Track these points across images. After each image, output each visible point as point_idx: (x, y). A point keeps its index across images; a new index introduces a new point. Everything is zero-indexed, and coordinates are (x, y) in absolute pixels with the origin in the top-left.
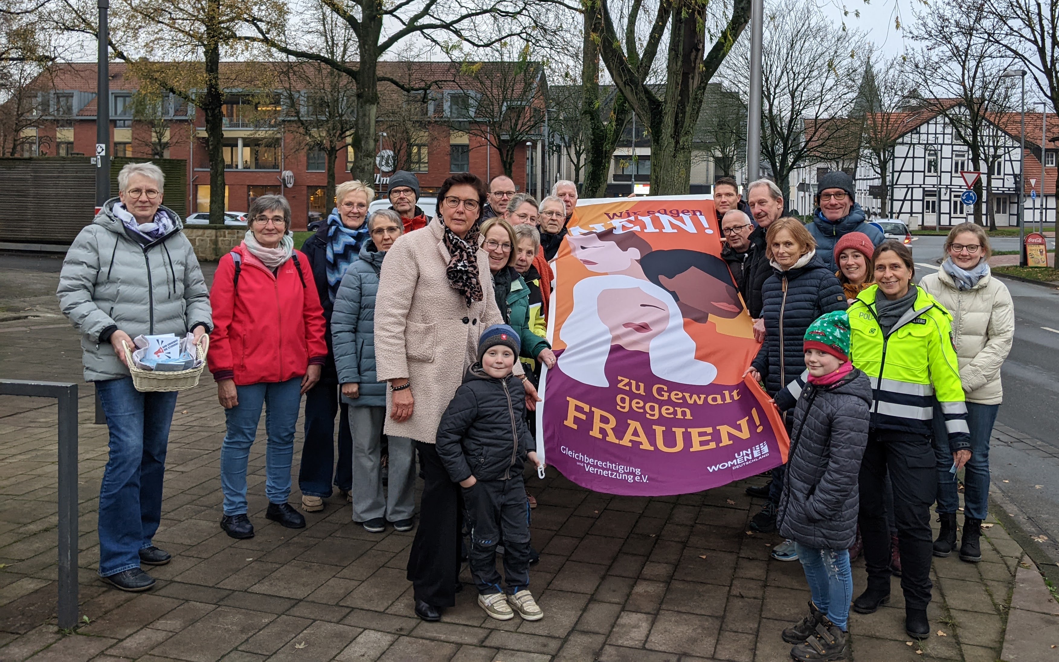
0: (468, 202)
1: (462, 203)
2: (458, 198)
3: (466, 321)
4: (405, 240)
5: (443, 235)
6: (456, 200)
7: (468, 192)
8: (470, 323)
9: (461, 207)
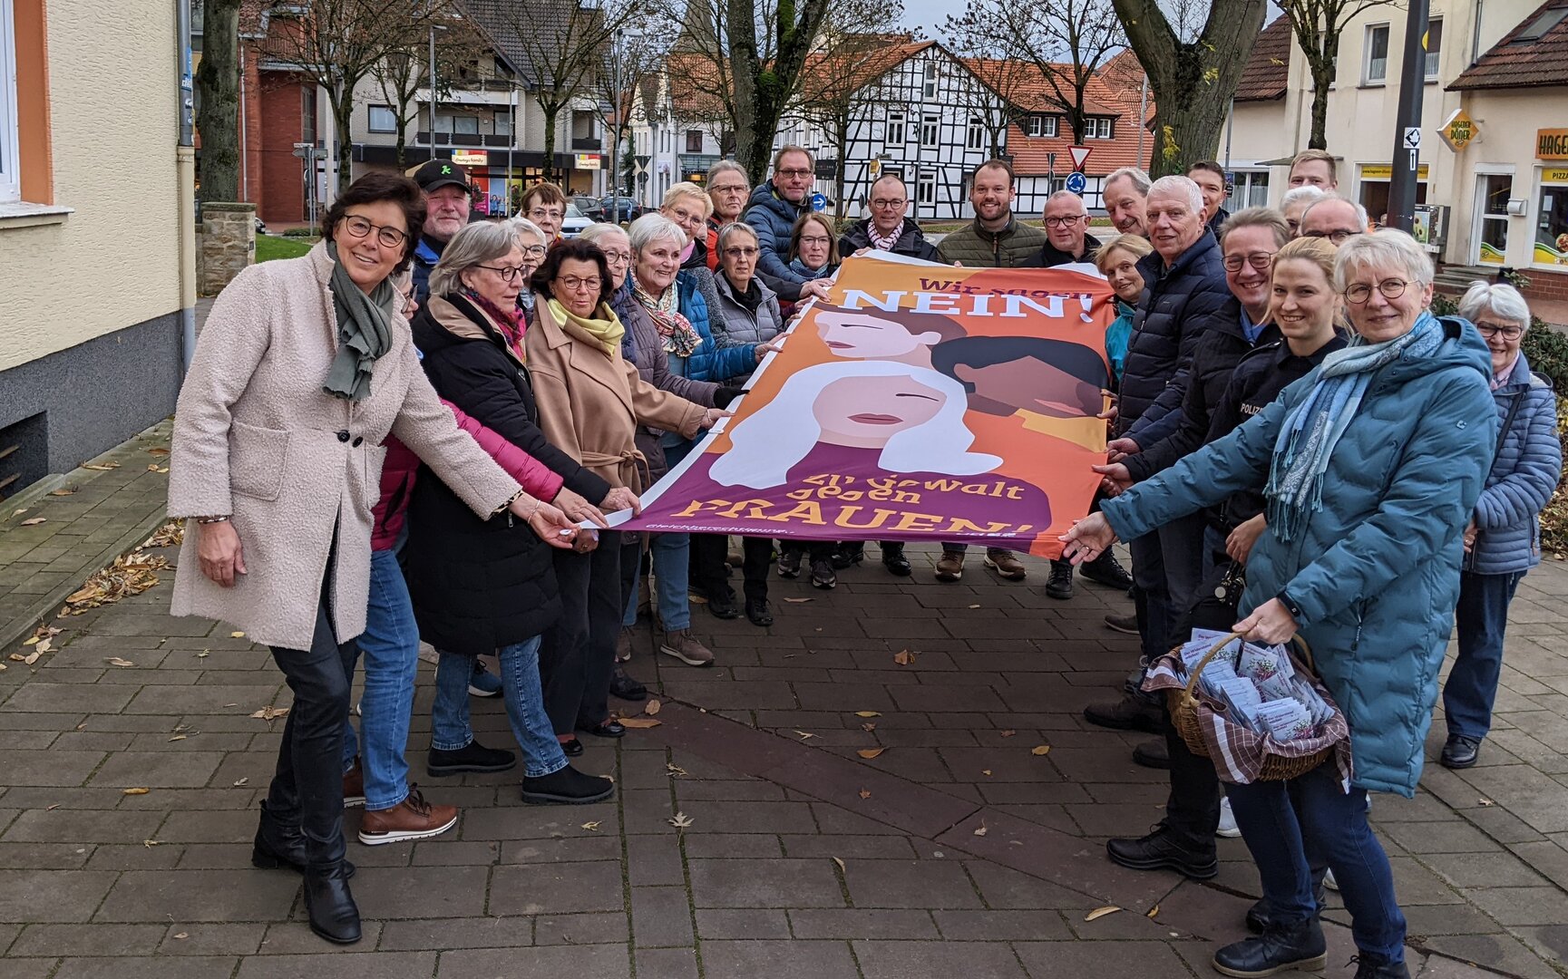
0: (386, 231)
1: (375, 232)
2: (368, 221)
3: (344, 437)
4: (260, 274)
5: (330, 276)
6: (367, 225)
7: (392, 215)
8: (350, 443)
9: (372, 239)
